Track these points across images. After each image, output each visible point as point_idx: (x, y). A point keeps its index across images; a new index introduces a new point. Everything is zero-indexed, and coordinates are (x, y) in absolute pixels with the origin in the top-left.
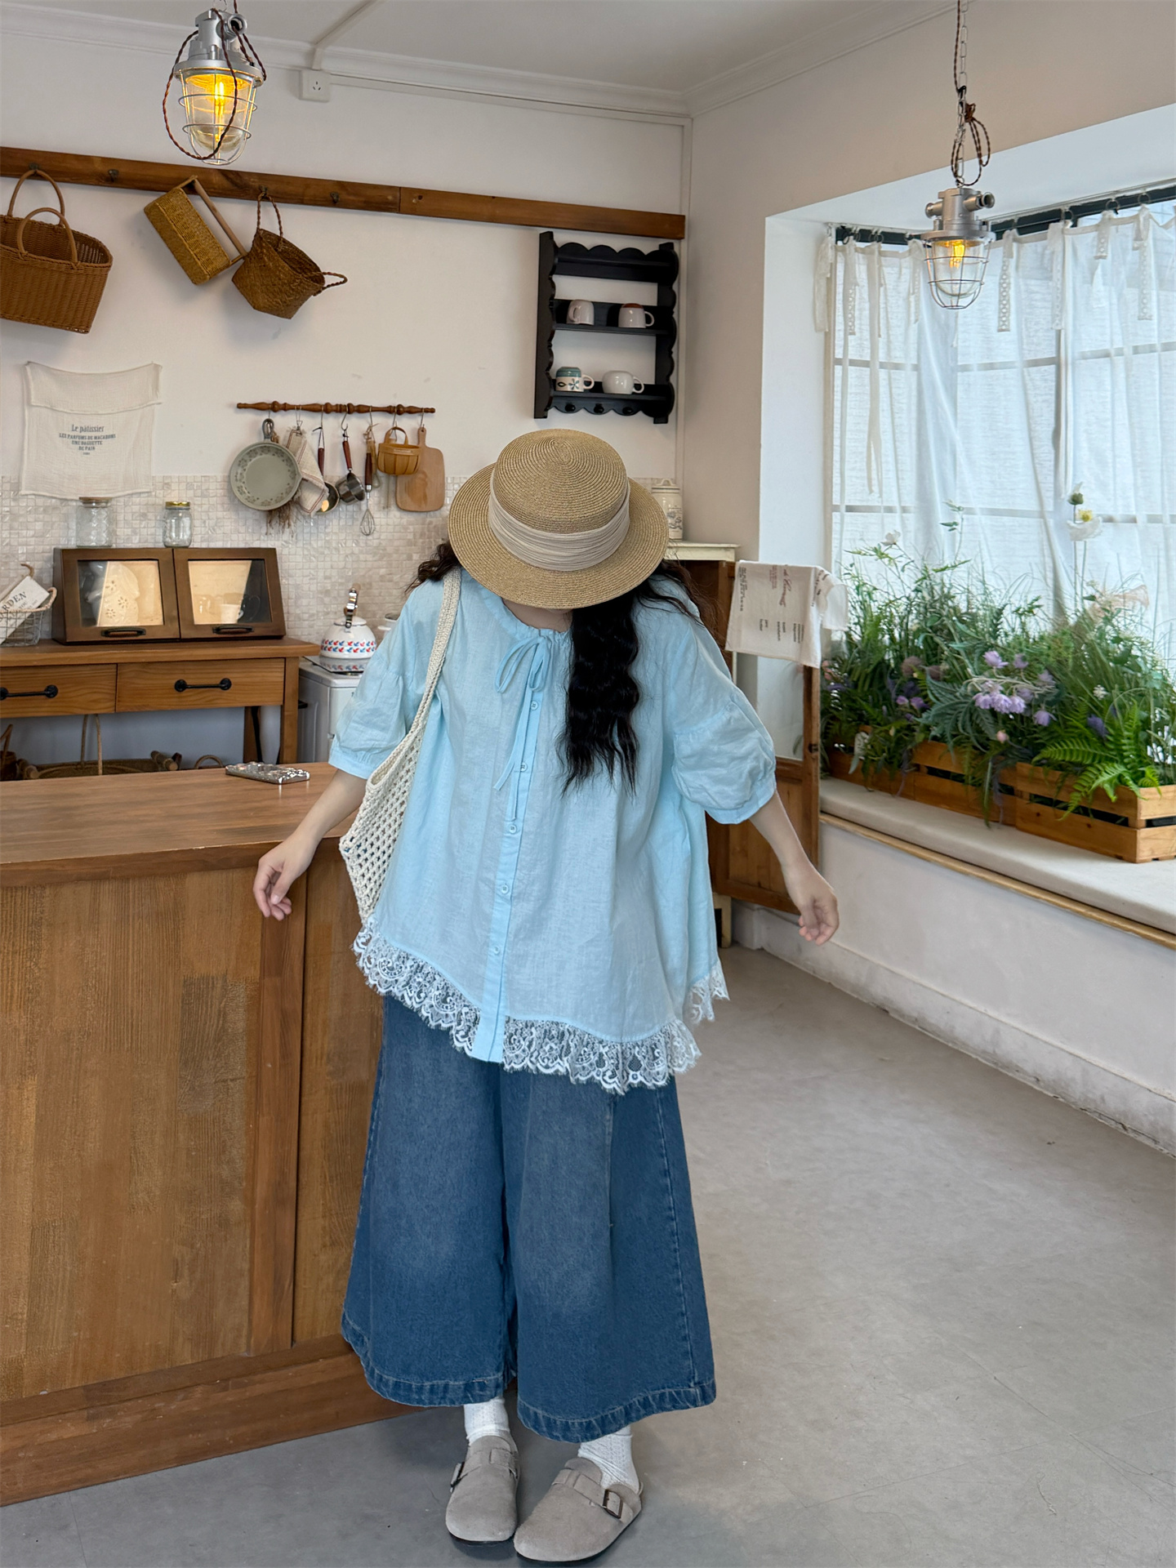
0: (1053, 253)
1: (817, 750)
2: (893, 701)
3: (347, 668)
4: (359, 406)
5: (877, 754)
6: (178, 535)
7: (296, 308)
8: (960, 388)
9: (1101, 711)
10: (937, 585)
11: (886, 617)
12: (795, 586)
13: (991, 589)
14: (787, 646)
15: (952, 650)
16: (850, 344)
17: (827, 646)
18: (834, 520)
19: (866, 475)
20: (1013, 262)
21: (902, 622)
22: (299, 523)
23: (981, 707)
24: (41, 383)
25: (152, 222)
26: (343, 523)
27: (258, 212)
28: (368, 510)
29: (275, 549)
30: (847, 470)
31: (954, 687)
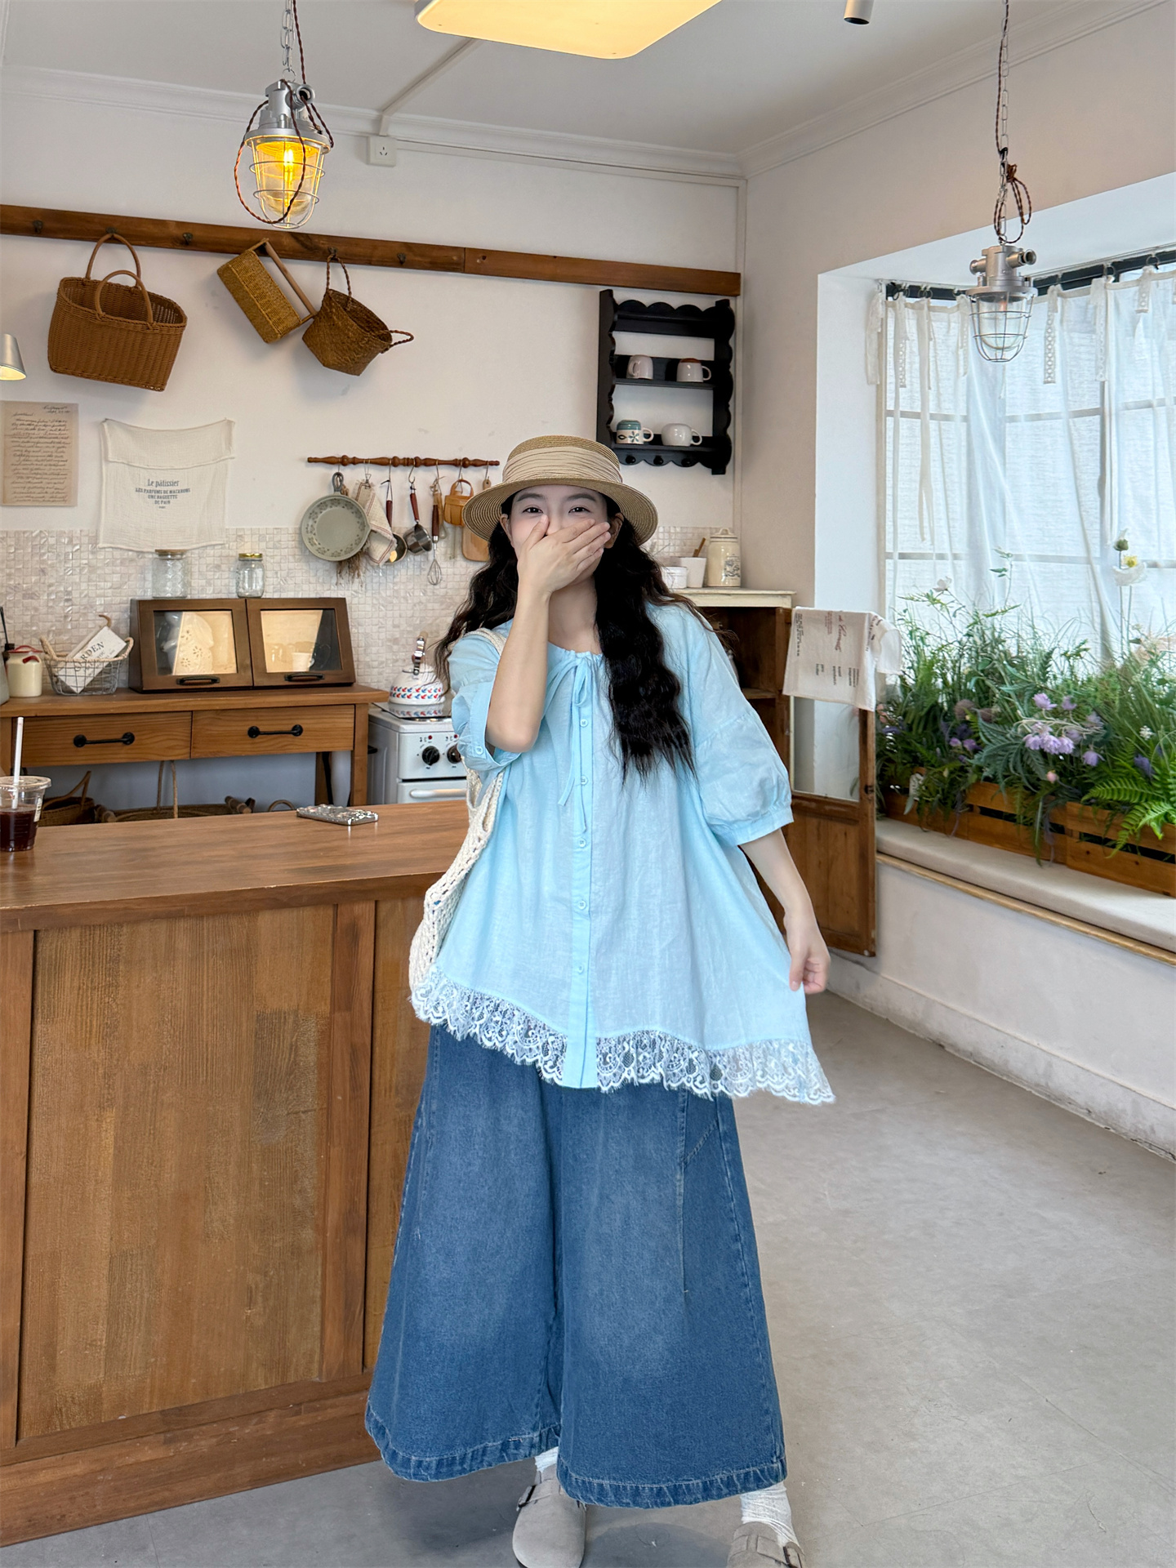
0: (1095, 307)
1: (872, 791)
2: (947, 743)
3: (416, 713)
4: (426, 459)
5: (931, 795)
6: (250, 585)
7: (365, 365)
8: (1008, 439)
9: (1148, 752)
10: (988, 629)
11: (939, 661)
12: (849, 631)
13: (1040, 634)
14: (842, 689)
15: (1003, 693)
16: (901, 397)
17: (882, 690)
18: (887, 567)
19: (918, 523)
20: (1057, 316)
21: (955, 666)
22: (368, 573)
23: (1032, 748)
24: (117, 440)
25: (225, 284)
26: (410, 572)
27: (328, 272)
28: (434, 560)
29: (344, 599)
30: (899, 519)
31: (1005, 729)
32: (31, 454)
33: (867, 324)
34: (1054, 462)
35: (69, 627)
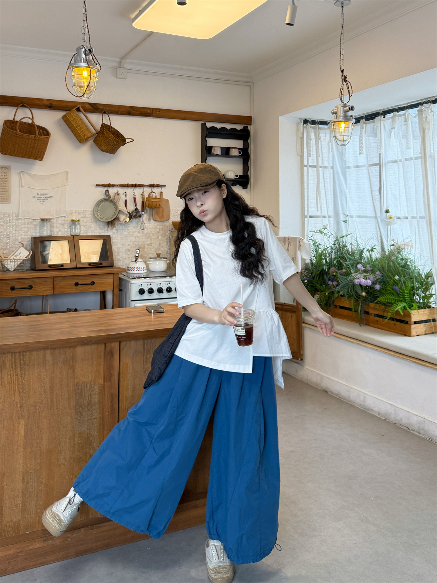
0: (377, 127)
2: (327, 283)
3: (136, 276)
4: (139, 184)
5: (322, 302)
6: (75, 231)
7: (116, 151)
8: (347, 174)
9: (398, 284)
10: (341, 242)
11: (324, 254)
12: (292, 243)
13: (360, 243)
15: (346, 265)
16: (309, 160)
17: (304, 265)
18: (305, 221)
19: (316, 205)
20: (364, 130)
21: (330, 256)
22: (118, 226)
23: (357, 284)
24: (26, 178)
25: (65, 121)
26: (134, 225)
27: (102, 117)
28: (143, 221)
29: (110, 235)
30: (309, 203)
31: (347, 277)
33: (297, 133)
34: (363, 182)
35: (9, 247)
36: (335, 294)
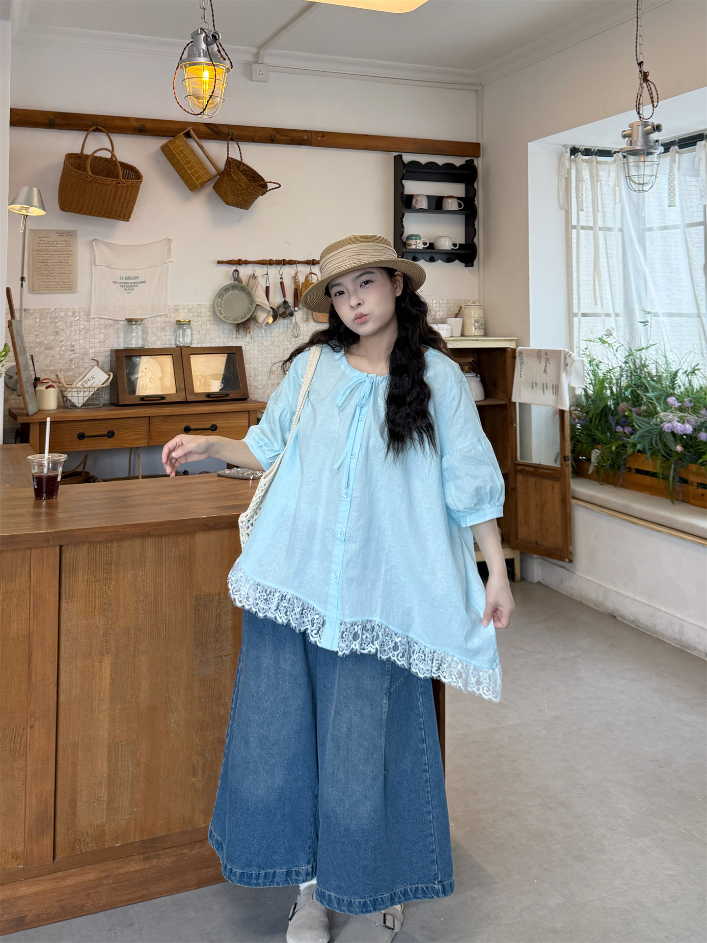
1: (568, 460)
2: (613, 429)
4: (289, 260)
5: (605, 462)
6: (184, 340)
7: (251, 204)
8: (648, 241)
10: (638, 358)
11: (608, 379)
12: (552, 362)
13: (670, 361)
14: (549, 397)
15: (648, 398)
16: (581, 216)
17: (573, 398)
18: (575, 322)
19: (592, 295)
20: (676, 165)
21: (618, 382)
22: (255, 331)
23: (667, 431)
24: (101, 251)
25: (165, 155)
27: (228, 147)
28: (296, 322)
29: (241, 347)
30: (581, 292)
31: (649, 420)
32: (49, 261)
33: (559, 171)
34: (676, 255)
35: (73, 367)
36: (627, 449)
